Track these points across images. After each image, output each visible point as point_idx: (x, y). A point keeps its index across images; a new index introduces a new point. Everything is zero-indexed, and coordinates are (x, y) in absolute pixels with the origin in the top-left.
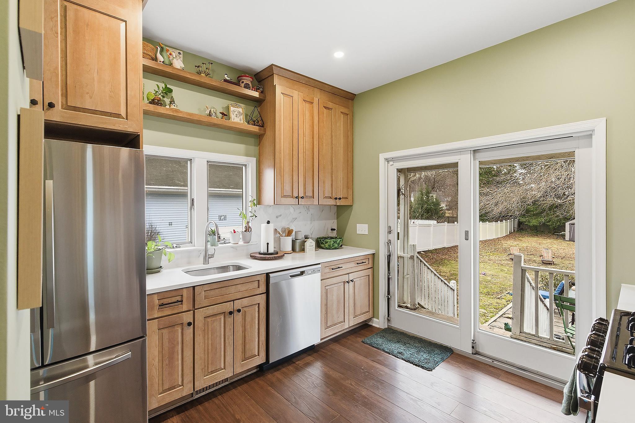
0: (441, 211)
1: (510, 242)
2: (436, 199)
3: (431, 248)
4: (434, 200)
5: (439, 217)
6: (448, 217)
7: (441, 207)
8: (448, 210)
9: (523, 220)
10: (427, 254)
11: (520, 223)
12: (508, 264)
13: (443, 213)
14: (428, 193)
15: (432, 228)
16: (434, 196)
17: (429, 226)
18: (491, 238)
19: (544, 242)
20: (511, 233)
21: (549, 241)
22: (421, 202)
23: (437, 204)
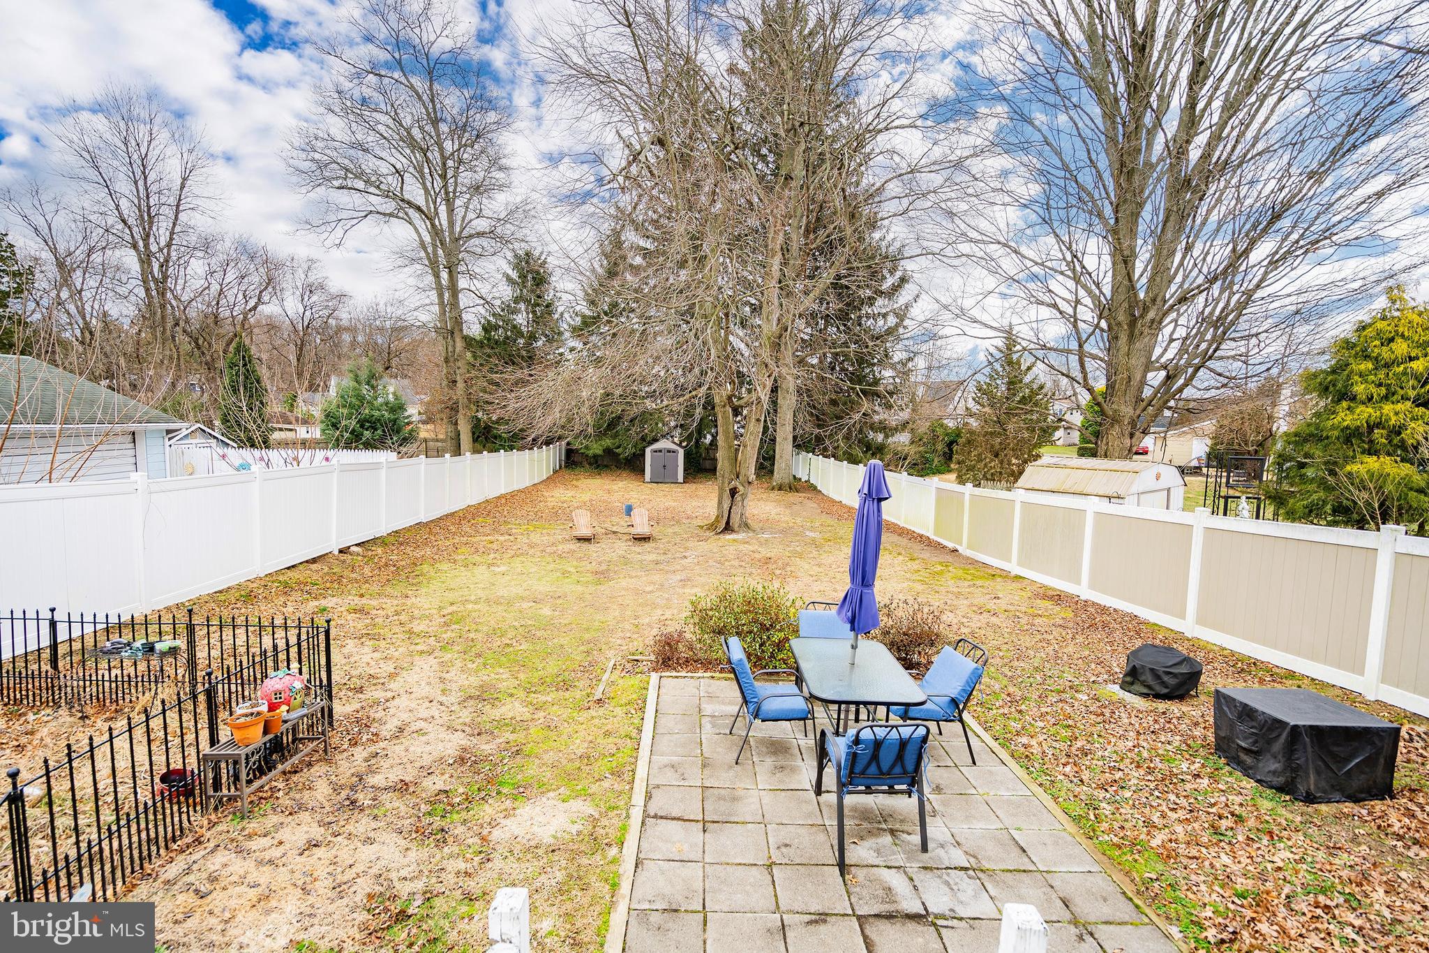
0: (408, 424)
1: (560, 495)
2: (394, 394)
3: (382, 528)
4: (391, 396)
5: (405, 439)
6: (426, 440)
7: (406, 414)
8: (424, 422)
9: (576, 446)
10: (370, 553)
11: (570, 453)
12: (572, 552)
13: (412, 430)
14: (372, 378)
15: (383, 472)
16: (391, 388)
17: (376, 466)
18: (521, 486)
19: (615, 487)
20: (555, 472)
21: (621, 484)
22: (354, 402)
23: (398, 408)
